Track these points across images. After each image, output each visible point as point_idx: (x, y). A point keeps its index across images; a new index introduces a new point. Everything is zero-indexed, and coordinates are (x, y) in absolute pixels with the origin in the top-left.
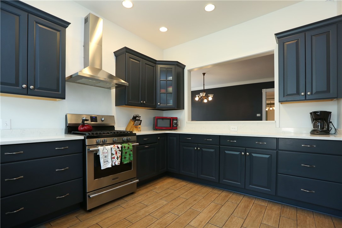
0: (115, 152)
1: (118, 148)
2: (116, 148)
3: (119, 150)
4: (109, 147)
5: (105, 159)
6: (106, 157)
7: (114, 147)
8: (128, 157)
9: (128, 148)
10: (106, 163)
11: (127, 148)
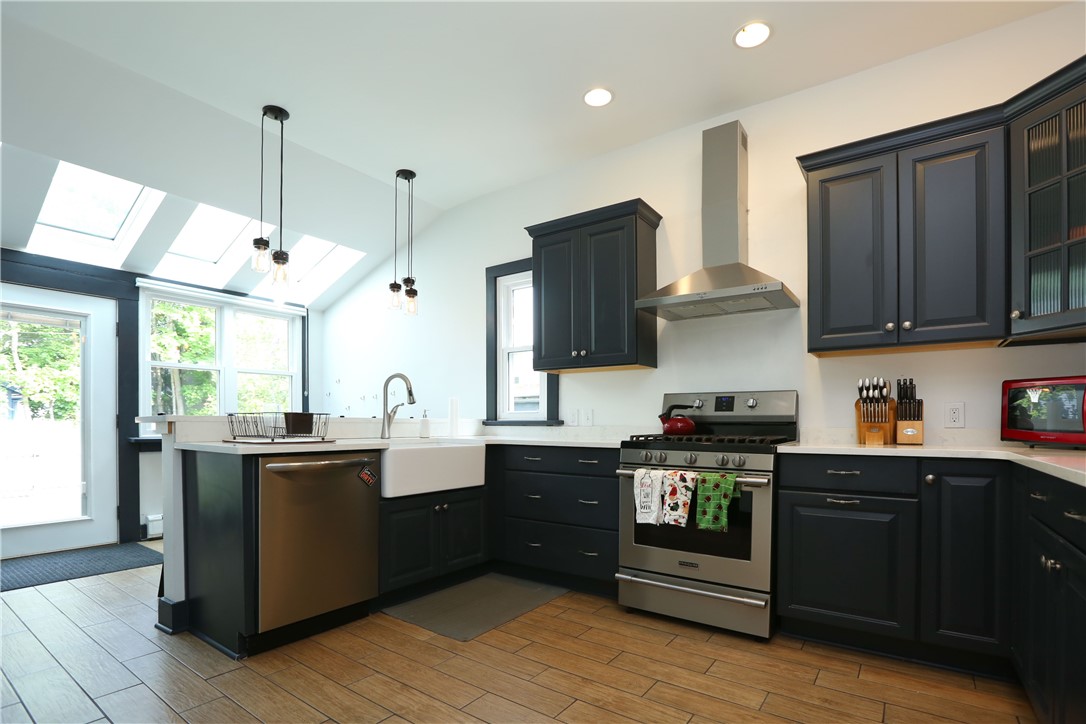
0: (670, 489)
1: (683, 479)
2: (677, 478)
3: (687, 488)
4: (658, 474)
5: (645, 500)
6: (647, 496)
7: (671, 477)
8: (711, 514)
9: (717, 486)
10: (645, 511)
11: (710, 485)
